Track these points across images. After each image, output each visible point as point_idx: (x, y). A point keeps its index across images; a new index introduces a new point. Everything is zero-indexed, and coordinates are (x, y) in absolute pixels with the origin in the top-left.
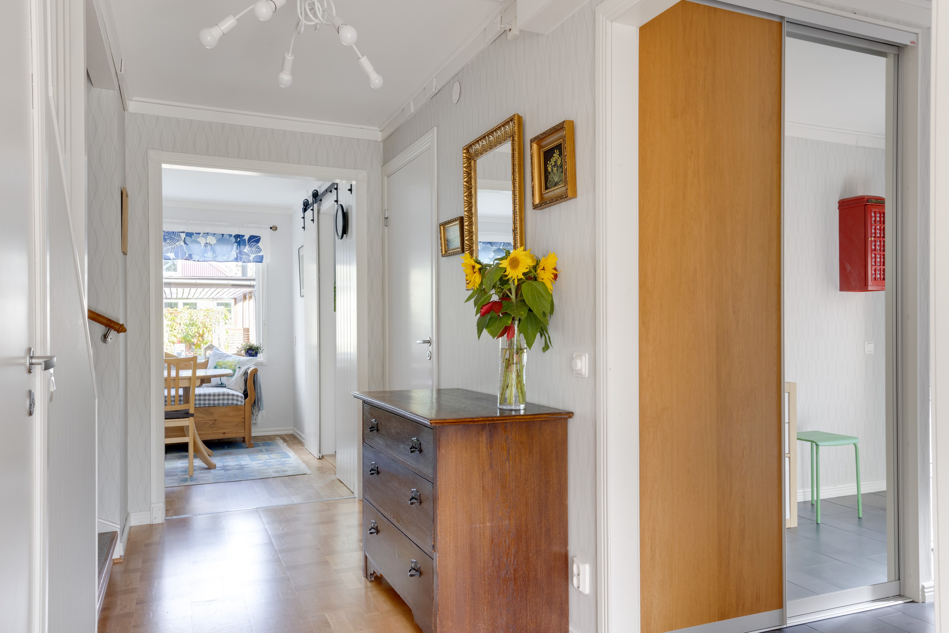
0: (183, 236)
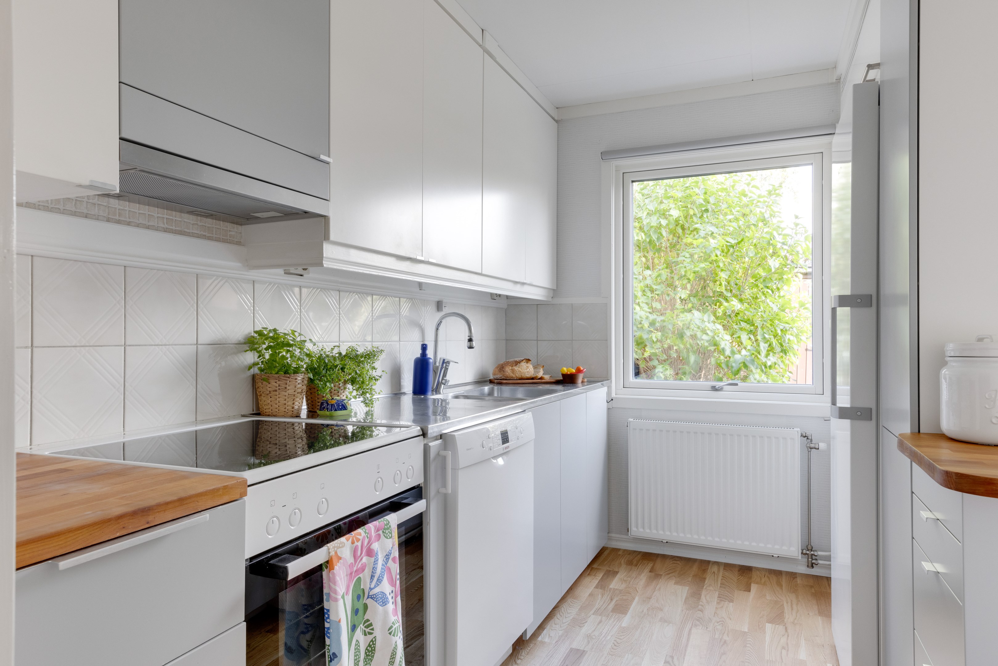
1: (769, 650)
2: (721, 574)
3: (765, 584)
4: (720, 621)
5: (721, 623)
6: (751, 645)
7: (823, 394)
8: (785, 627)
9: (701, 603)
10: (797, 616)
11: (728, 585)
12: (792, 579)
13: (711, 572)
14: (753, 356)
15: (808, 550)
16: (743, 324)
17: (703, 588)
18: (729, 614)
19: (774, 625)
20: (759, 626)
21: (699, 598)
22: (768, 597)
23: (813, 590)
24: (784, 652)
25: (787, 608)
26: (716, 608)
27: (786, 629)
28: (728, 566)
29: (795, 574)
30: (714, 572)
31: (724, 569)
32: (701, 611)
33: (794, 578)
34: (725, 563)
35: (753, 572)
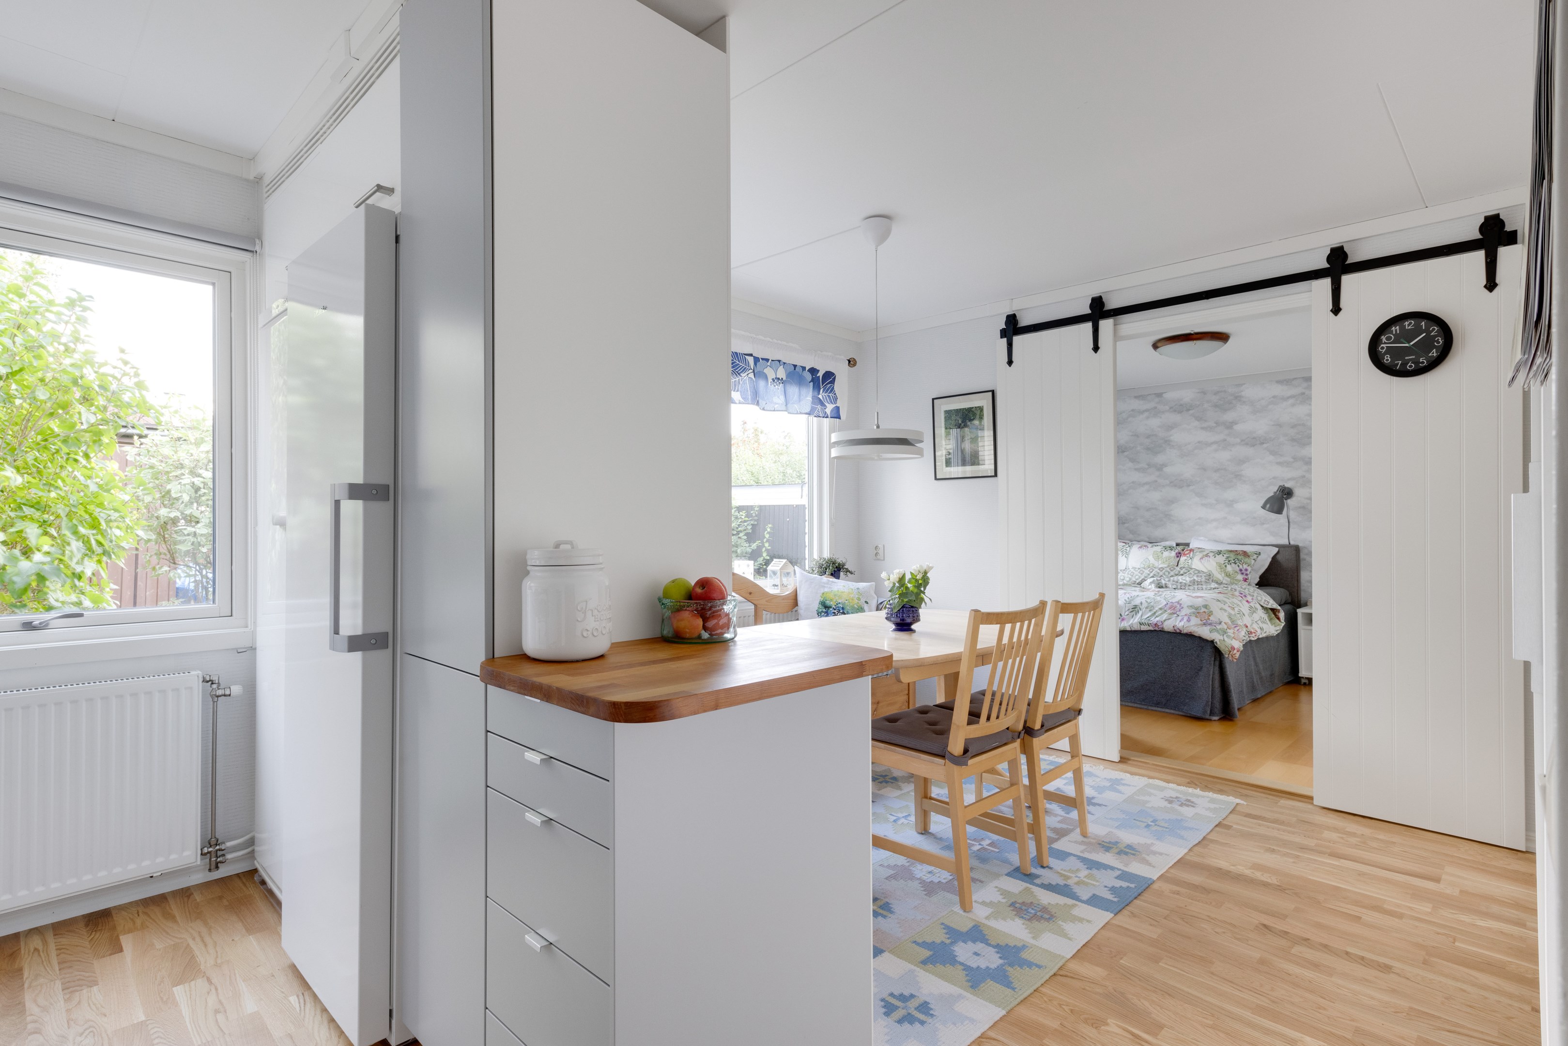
0: (751, 360)
1: (196, 1027)
2: (52, 946)
3: (143, 927)
4: (85, 1030)
5: (87, 1032)
6: (162, 1038)
7: (231, 616)
8: (205, 978)
9: (29, 1019)
10: (217, 952)
11: (76, 959)
12: (186, 899)
13: (29, 952)
14: (56, 562)
15: (211, 846)
16: (27, 510)
17: (24, 988)
18: (98, 1009)
19: (187, 985)
20: (162, 998)
21: (23, 1011)
22: (159, 945)
23: (225, 902)
24: (220, 1017)
25: (196, 948)
26: (68, 1011)
27: (209, 980)
28: (60, 928)
29: (188, 889)
30: (36, 950)
31: (55, 935)
32: (37, 1032)
33: (189, 897)
34: (53, 924)
35: (114, 916)
